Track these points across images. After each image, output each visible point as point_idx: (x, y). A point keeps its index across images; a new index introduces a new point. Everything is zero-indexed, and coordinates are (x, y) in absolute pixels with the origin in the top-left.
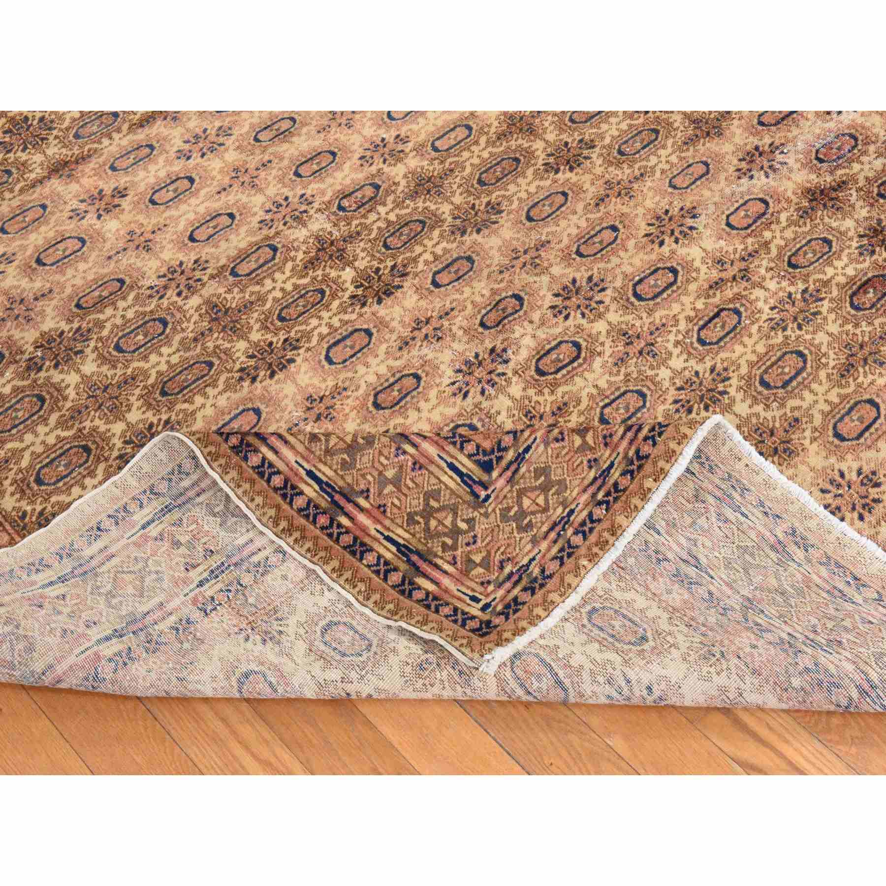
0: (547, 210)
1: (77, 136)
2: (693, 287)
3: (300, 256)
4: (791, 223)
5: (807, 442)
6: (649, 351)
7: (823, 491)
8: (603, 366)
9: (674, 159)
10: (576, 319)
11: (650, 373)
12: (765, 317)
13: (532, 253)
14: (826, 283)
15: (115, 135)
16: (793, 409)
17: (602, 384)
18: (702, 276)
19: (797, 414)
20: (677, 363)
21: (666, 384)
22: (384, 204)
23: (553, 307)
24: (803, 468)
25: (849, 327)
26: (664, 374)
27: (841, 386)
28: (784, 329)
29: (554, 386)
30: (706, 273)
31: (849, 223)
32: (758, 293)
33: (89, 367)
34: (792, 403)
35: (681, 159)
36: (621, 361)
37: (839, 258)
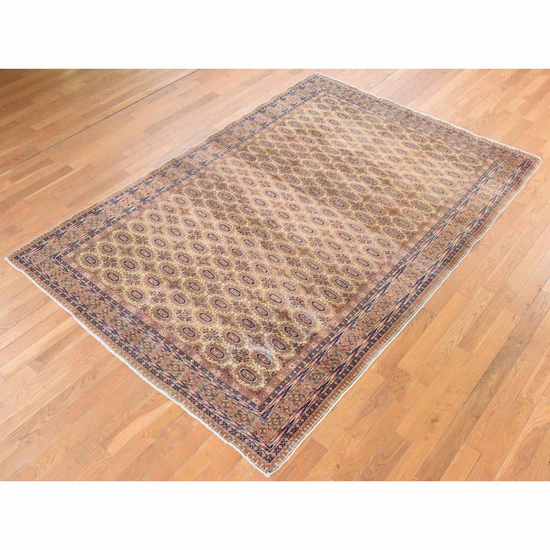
0: (273, 259)
1: (287, 177)
2: (248, 287)
3: (252, 217)
4: (273, 308)
5: (200, 308)
6: (226, 279)
7: (185, 310)
8: (221, 271)
9: (295, 283)
10: (235, 266)
11: (219, 280)
12: (238, 301)
13: (257, 257)
14: (251, 314)
15: (288, 183)
16: (209, 306)
17: (215, 271)
18: (252, 289)
19: (208, 307)
20: (223, 284)
21: (216, 282)
22: (271, 229)
23: (239, 261)
24: (192, 307)
25: (236, 318)
26: (220, 282)
27: (216, 315)
28: (234, 305)
29: (215, 262)
30: (253, 290)
31: (274, 320)
32: (246, 300)
33: (218, 192)
34: (211, 306)
35: (296, 285)
36: (222, 274)
37: (260, 317)
